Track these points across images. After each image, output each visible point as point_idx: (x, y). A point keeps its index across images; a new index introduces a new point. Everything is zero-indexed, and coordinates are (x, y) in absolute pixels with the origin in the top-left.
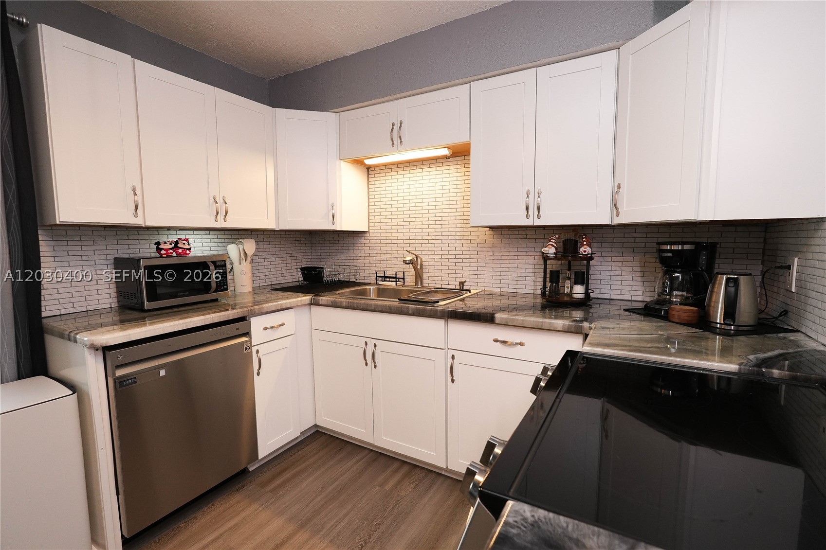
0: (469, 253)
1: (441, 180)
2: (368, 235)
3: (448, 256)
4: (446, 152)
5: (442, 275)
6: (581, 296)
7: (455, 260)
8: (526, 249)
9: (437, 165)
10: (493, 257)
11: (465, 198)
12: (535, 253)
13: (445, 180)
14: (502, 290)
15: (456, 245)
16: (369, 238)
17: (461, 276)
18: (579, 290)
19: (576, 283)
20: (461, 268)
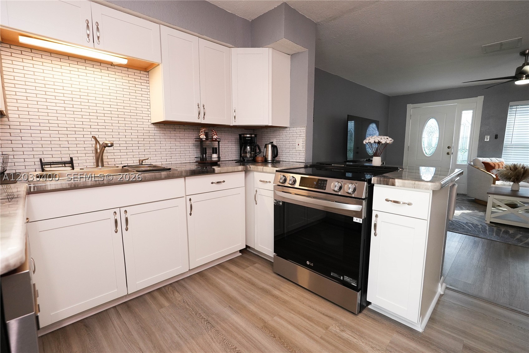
0: (137, 139)
1: (108, 81)
2: (5, 119)
3: (120, 142)
4: (125, 62)
5: (115, 157)
6: (216, 159)
7: (126, 145)
8: (175, 137)
9: (101, 68)
10: (155, 142)
11: (131, 100)
12: (180, 139)
13: (111, 82)
14: (162, 163)
15: (126, 134)
16: (8, 123)
17: (132, 156)
18: (215, 156)
19: (213, 153)
20: (131, 151)
